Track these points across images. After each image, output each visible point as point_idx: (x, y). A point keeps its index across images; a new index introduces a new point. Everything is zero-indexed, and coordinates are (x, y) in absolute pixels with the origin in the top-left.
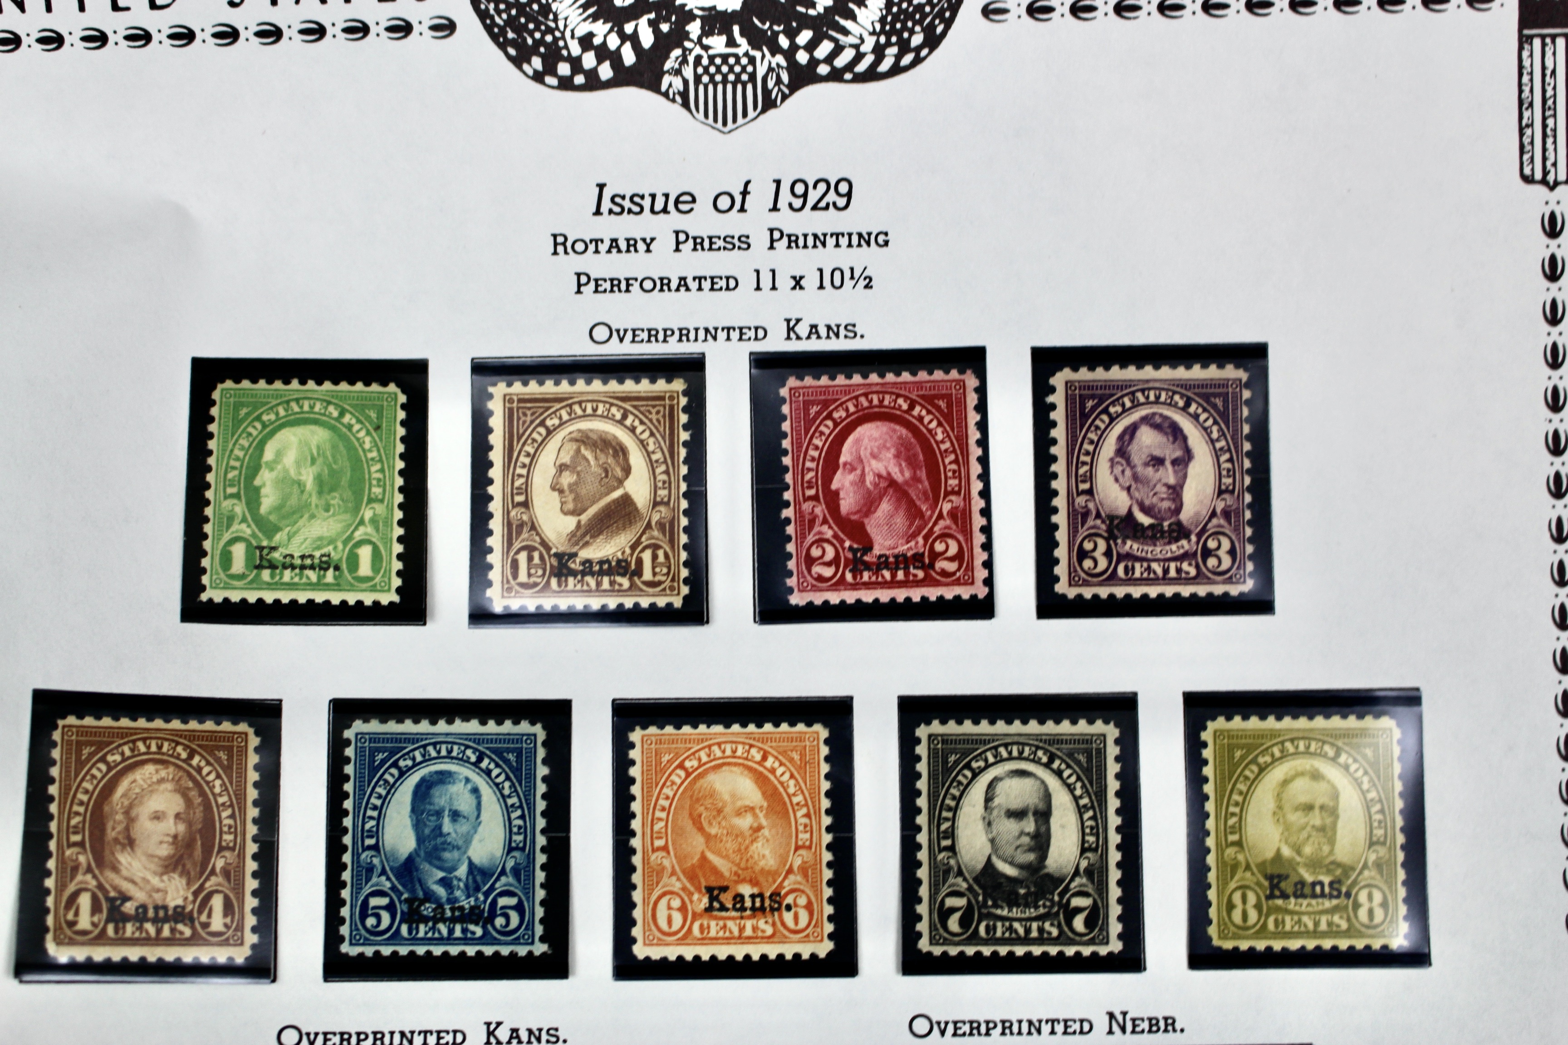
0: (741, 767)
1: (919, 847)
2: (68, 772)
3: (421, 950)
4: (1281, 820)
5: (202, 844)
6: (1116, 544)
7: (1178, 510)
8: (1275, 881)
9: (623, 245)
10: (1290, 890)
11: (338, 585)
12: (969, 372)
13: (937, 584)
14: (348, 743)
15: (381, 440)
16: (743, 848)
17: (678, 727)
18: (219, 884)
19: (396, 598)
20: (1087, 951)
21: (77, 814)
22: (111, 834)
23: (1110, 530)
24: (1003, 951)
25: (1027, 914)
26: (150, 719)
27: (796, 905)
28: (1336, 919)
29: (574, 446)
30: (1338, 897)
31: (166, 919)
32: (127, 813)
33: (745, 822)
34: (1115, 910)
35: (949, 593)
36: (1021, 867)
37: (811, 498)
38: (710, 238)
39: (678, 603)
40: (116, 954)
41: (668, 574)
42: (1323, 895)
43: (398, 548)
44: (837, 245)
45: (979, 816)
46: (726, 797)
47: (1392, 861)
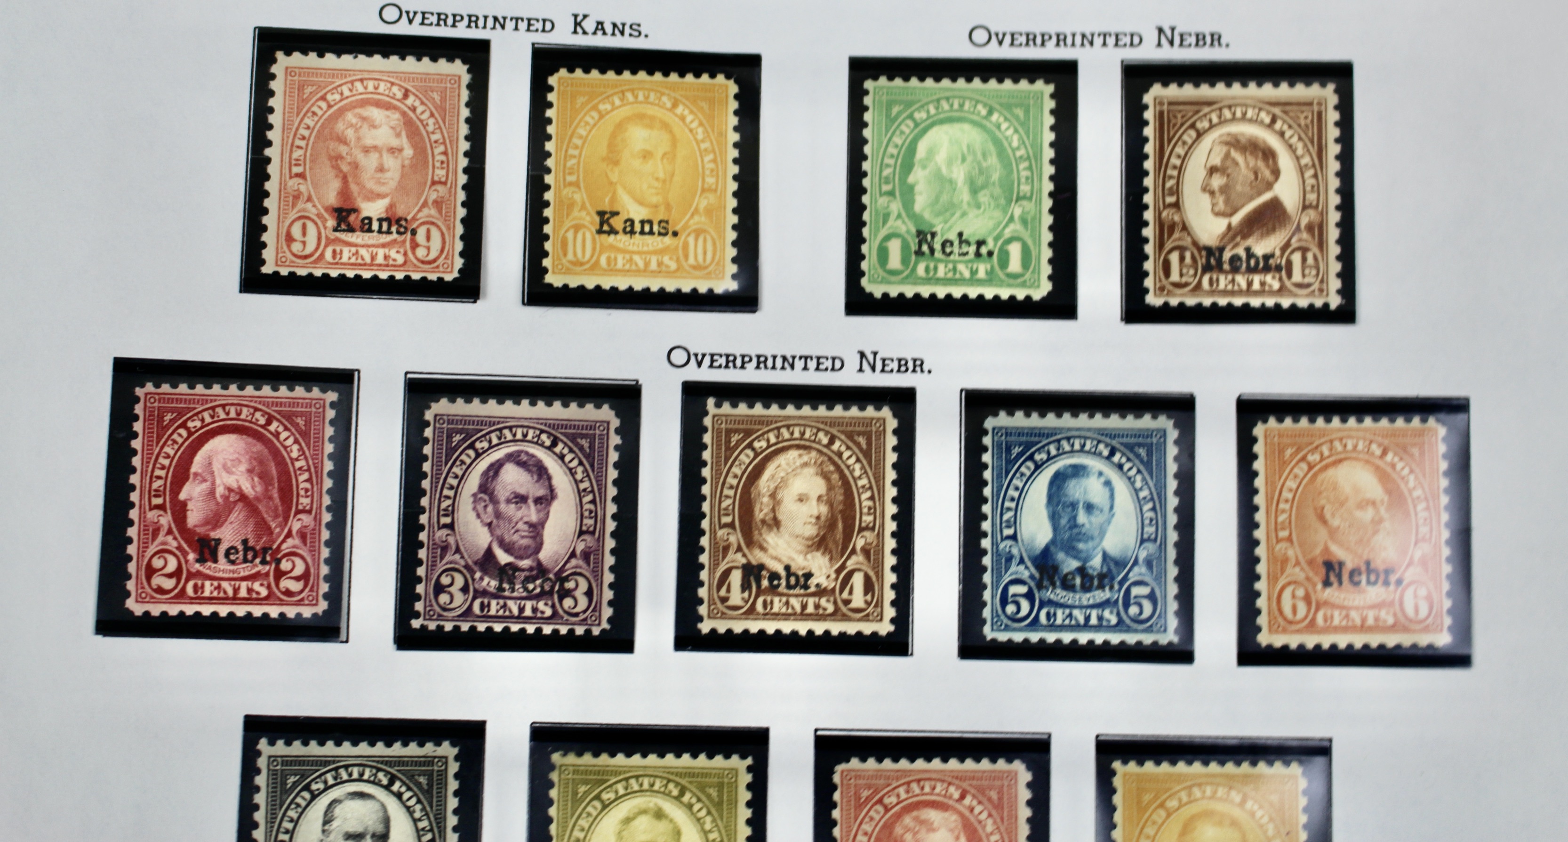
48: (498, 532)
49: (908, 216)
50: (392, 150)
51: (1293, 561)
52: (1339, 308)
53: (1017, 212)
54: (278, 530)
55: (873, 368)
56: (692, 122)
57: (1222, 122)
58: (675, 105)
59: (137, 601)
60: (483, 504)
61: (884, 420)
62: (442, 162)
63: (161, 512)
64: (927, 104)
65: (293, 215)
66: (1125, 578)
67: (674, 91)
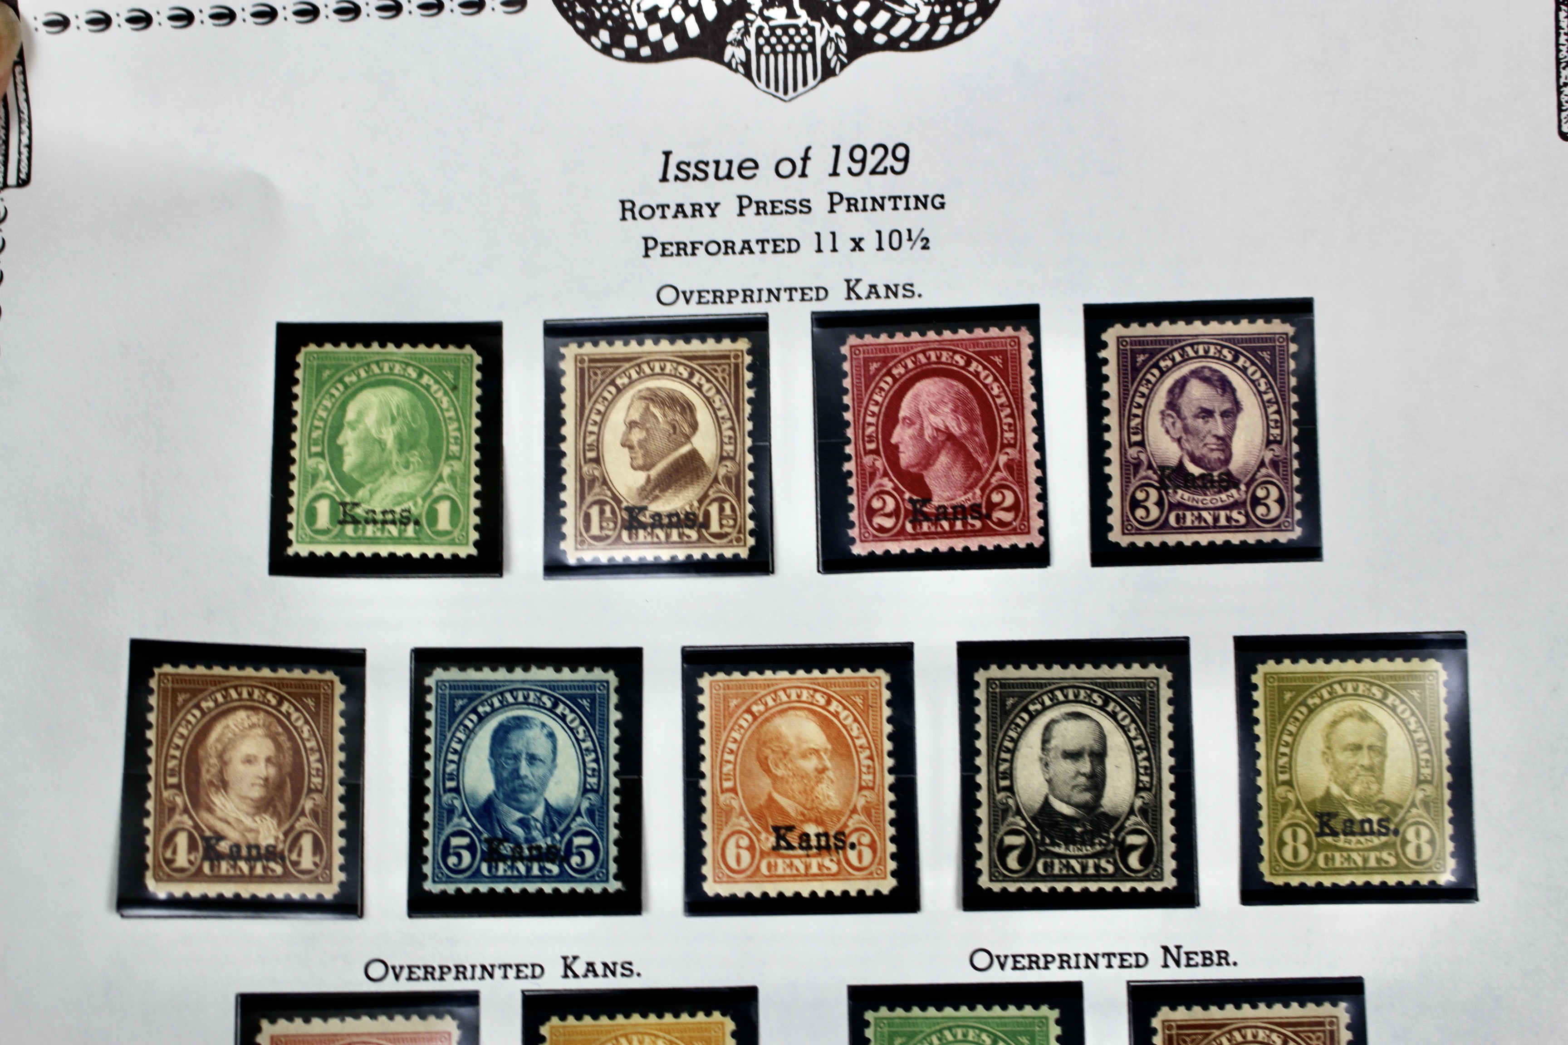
0: (806, 712)
1: (978, 787)
2: (164, 718)
3: (500, 888)
4: (1331, 760)
5: (292, 789)
6: (1167, 494)
7: (1227, 461)
8: (1325, 819)
9: (688, 210)
10: (1339, 828)
11: (418, 539)
12: (1023, 329)
13: (995, 533)
14: (429, 690)
15: (458, 399)
16: (808, 789)
17: (745, 673)
18: (308, 825)
19: (474, 551)
20: (1141, 887)
21: (174, 757)
22: (205, 777)
23: (1161, 481)
24: (1060, 887)
25: (1085, 852)
26: (241, 668)
27: (860, 844)
28: (1385, 855)
29: (643, 404)
30: (1386, 834)
31: (259, 858)
32: (220, 756)
33: (810, 765)
34: (1169, 847)
35: (1006, 543)
37: (872, 452)
38: (772, 202)
39: (744, 553)
40: (212, 890)
41: (734, 526)
42: (1372, 833)
43: (476, 503)
44: (895, 208)
45: (1036, 757)
46: (792, 740)
47: (1439, 799)
67: (669, 1033)
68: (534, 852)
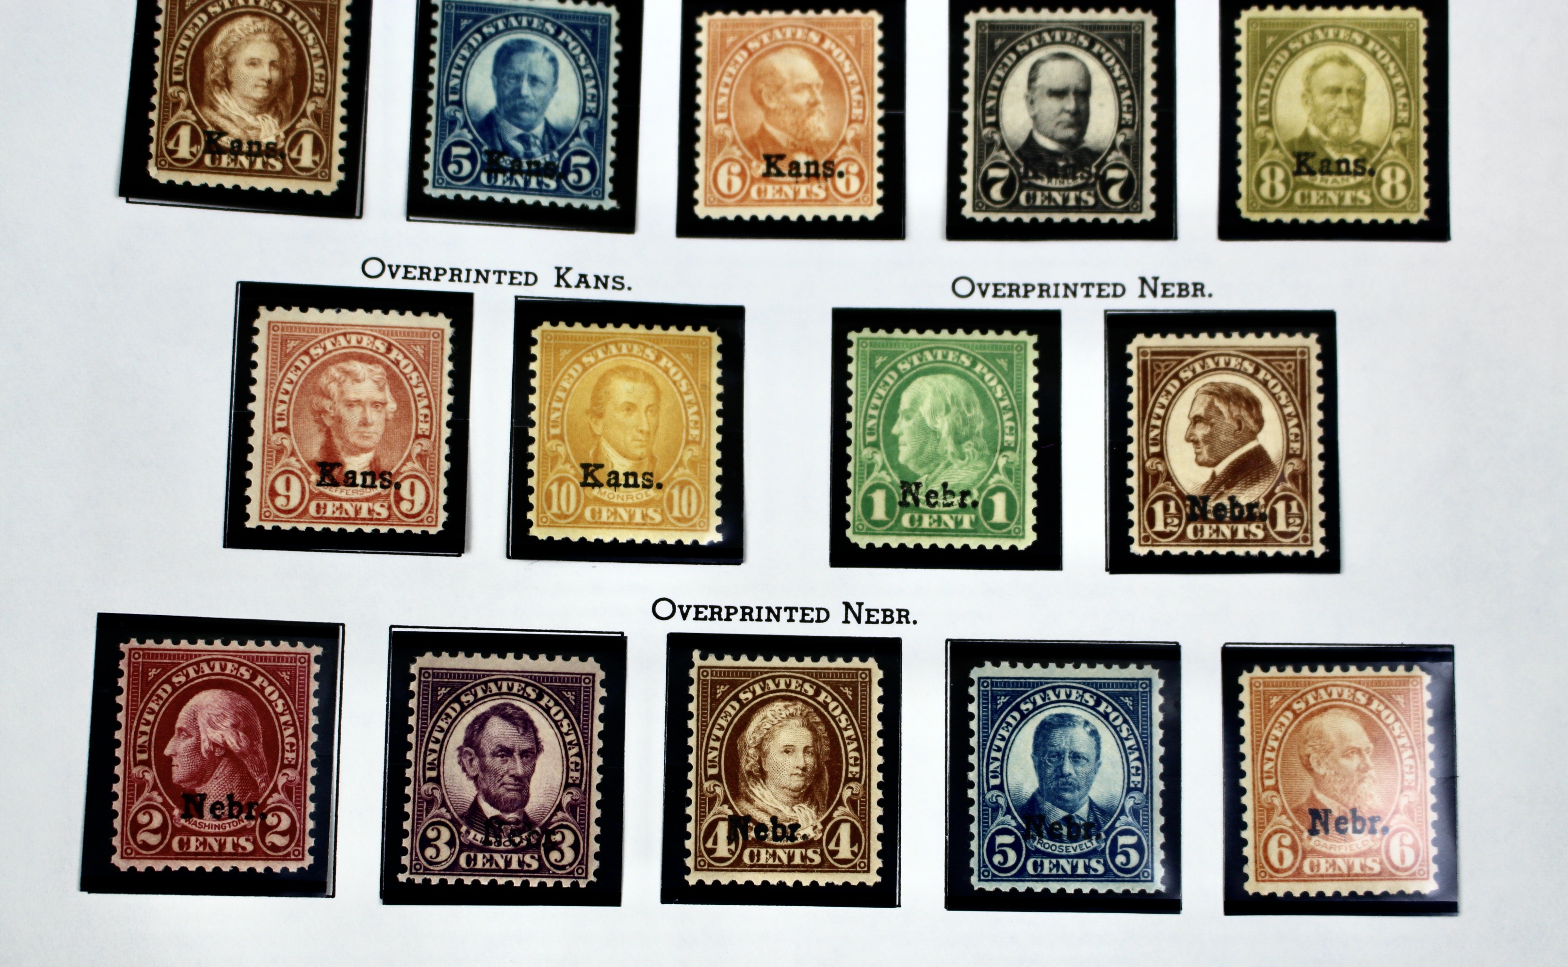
0: (801, 49)
1: (965, 123)
2: (172, 20)
3: (499, 197)
4: (1310, 102)
5: (295, 91)
8: (1303, 158)
10: (1316, 167)
14: (435, 7)
16: (800, 121)
17: (742, 13)
18: (310, 126)
20: (1121, 219)
21: (180, 57)
22: (210, 76)
24: (1042, 217)
27: (848, 172)
28: (1360, 194)
30: (1362, 174)
31: (259, 154)
32: (225, 58)
33: (803, 98)
34: (1149, 182)
36: (1061, 141)
40: (212, 180)
42: (1348, 172)
46: (786, 75)
47: (1414, 142)
48: (484, 786)
49: (892, 467)
50: (375, 404)
51: (1280, 809)
52: (1324, 555)
53: (1002, 462)
54: (263, 785)
55: (859, 620)
56: (675, 374)
57: (1206, 372)
58: (658, 358)
59: (122, 857)
60: (469, 757)
61: (870, 670)
62: (426, 416)
63: (147, 768)
64: (911, 355)
65: (277, 470)
66: (1112, 827)
67: (658, 343)
68: (533, 167)
